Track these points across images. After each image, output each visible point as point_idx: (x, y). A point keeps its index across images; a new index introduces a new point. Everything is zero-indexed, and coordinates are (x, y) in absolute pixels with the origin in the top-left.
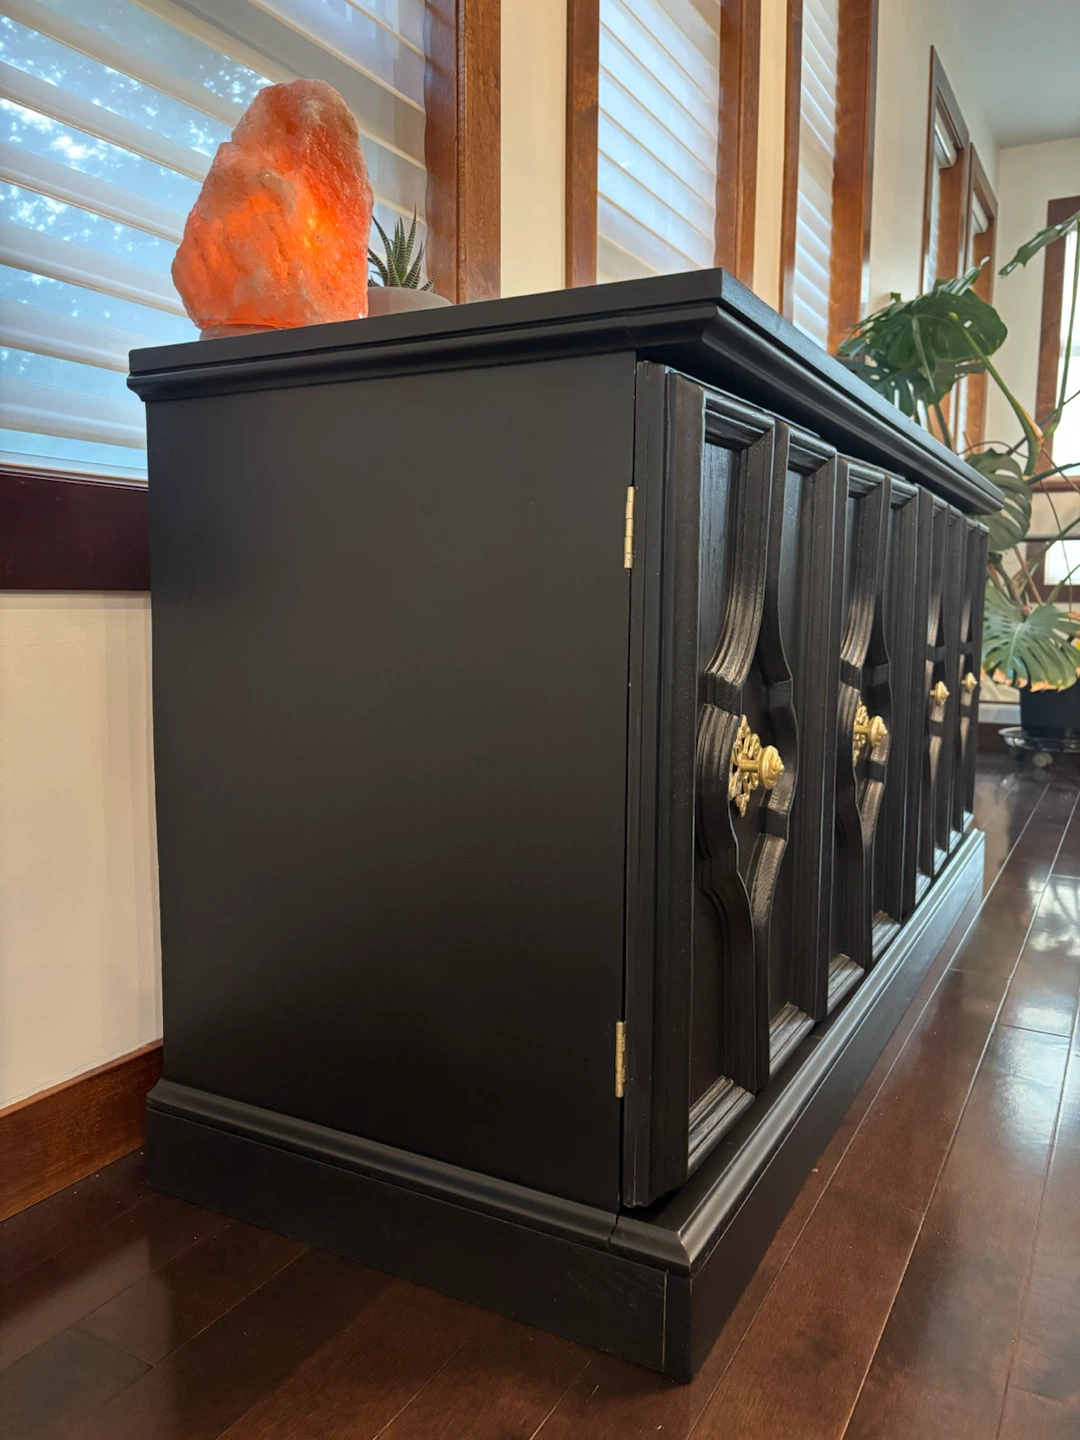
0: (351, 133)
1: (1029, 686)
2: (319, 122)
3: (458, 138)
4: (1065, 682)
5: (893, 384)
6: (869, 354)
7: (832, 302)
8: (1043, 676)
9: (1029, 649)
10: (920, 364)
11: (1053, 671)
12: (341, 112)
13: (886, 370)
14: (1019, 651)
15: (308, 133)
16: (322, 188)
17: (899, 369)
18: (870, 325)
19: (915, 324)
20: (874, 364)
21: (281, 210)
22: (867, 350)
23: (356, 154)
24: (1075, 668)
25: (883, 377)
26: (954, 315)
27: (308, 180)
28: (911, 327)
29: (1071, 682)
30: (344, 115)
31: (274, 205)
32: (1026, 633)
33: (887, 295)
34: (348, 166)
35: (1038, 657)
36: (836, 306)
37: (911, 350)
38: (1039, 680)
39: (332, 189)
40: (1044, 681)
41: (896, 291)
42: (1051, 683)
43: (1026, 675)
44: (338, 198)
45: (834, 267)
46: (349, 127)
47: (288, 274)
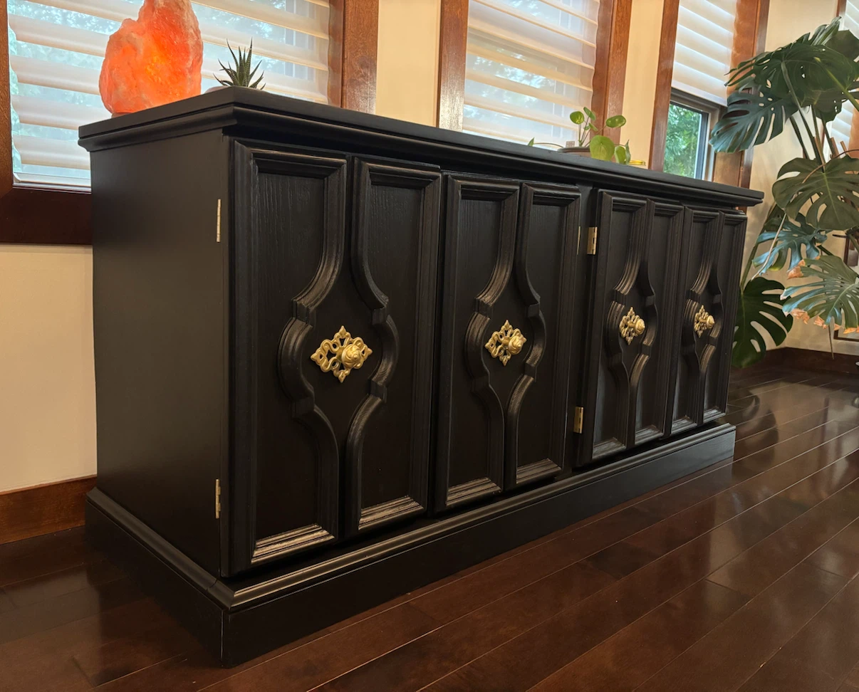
7: (735, 52)
13: (770, 99)
17: (780, 99)
19: (783, 67)
25: (767, 104)
26: (818, 59)
36: (738, 55)
45: (738, 28)
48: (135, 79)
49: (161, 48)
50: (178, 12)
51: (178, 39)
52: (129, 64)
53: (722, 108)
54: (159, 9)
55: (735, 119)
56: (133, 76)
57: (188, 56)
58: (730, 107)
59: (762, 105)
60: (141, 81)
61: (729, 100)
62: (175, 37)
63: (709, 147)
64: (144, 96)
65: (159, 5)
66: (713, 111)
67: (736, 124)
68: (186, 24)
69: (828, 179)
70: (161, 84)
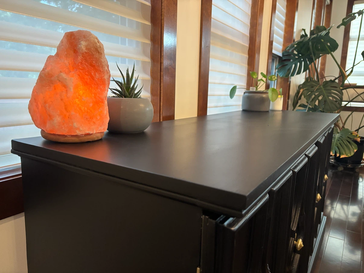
0: (99, 53)
1: (340, 156)
2: (85, 51)
3: (161, 15)
4: (350, 153)
5: (302, 59)
6: (295, 50)
8: (344, 153)
9: (340, 143)
10: (311, 54)
11: (347, 151)
12: (95, 45)
13: (300, 55)
14: (337, 144)
15: (80, 56)
16: (86, 77)
18: (297, 43)
20: (296, 53)
21: (67, 91)
22: (295, 49)
23: (101, 61)
24: (354, 150)
26: (322, 40)
27: (79, 75)
28: (309, 44)
29: (352, 154)
30: (96, 46)
31: (63, 88)
32: (339, 138)
33: (301, 30)
34: (99, 66)
35: (342, 146)
36: (286, 35)
37: (308, 49)
38: (343, 154)
39: (91, 76)
40: (344, 155)
41: (304, 28)
42: (346, 155)
43: (339, 153)
44: (93, 79)
46: (98, 51)
47: (68, 117)
48: (67, 112)
49: (86, 83)
50: (97, 55)
51: (97, 75)
52: (62, 100)
53: (279, 57)
54: (83, 54)
55: (286, 63)
56: (66, 109)
57: (105, 87)
58: (283, 57)
59: (297, 57)
60: (73, 113)
61: (283, 54)
62: (95, 74)
63: (277, 75)
64: (75, 125)
65: (82, 50)
66: (276, 58)
67: (287, 65)
68: (103, 64)
69: (324, 90)
70: (87, 112)
